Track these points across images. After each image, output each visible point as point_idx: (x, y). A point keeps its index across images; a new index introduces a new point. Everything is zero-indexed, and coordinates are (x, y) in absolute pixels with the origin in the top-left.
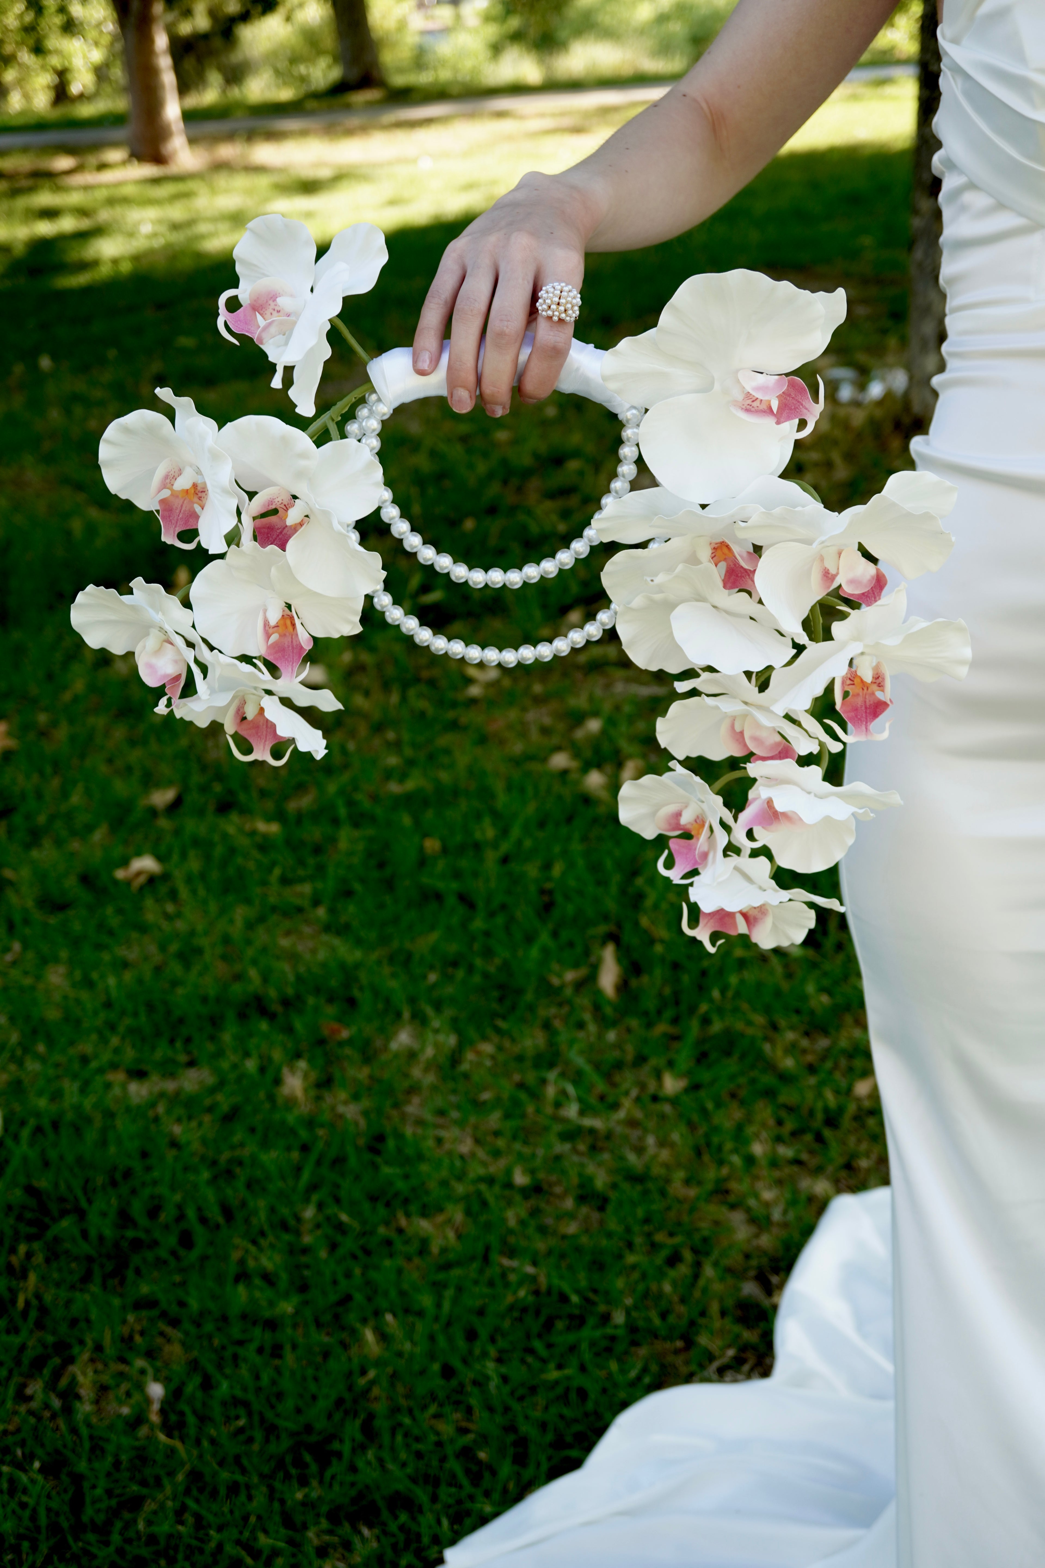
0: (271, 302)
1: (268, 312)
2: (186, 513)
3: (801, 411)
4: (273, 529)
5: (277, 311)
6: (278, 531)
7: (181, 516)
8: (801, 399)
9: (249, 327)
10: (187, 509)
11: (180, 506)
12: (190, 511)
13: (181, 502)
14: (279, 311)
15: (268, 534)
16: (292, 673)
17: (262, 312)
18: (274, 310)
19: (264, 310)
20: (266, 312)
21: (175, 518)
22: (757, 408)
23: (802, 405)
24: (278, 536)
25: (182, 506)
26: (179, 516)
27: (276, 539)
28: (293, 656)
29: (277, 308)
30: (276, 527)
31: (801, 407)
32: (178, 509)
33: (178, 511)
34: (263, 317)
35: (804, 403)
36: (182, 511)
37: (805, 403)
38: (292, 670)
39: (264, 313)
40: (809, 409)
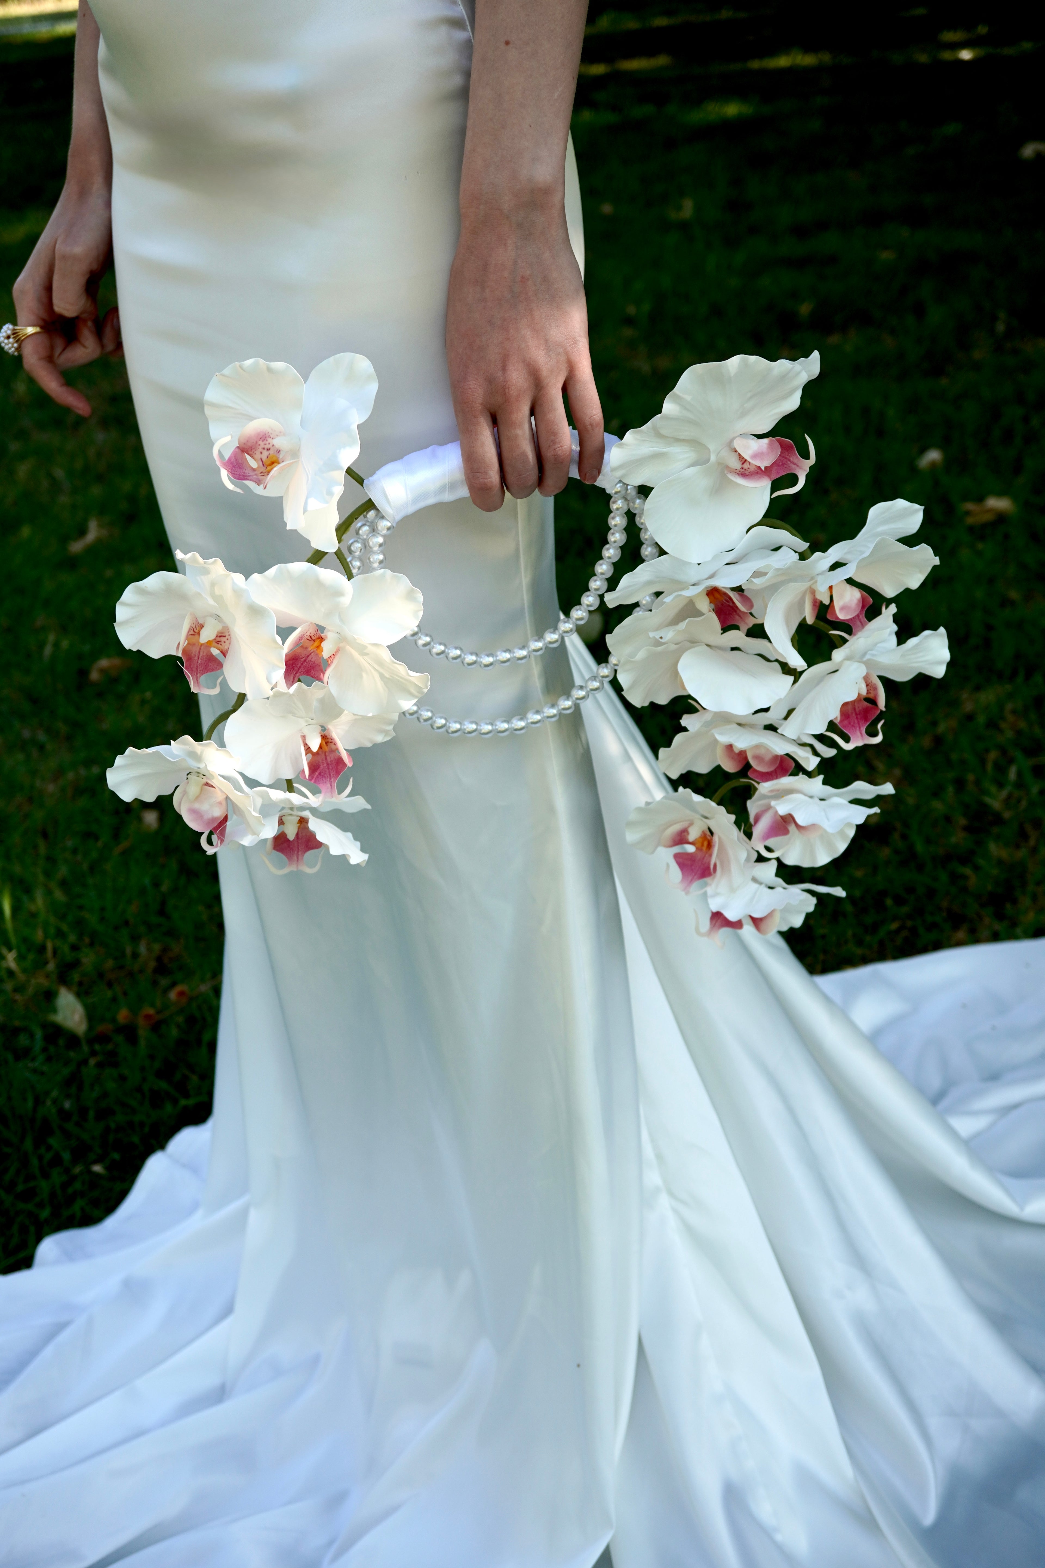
0: (261, 442)
1: (258, 453)
2: (204, 658)
3: (789, 467)
4: (297, 659)
5: (267, 449)
6: (302, 660)
7: (199, 662)
8: (788, 455)
9: (244, 471)
10: (205, 654)
11: (197, 652)
12: (207, 656)
13: (198, 650)
14: (269, 449)
15: (293, 664)
16: (331, 788)
17: (251, 453)
18: (264, 449)
19: (253, 450)
20: (256, 452)
21: (195, 666)
22: (749, 470)
23: (790, 460)
24: (302, 664)
25: (199, 652)
26: (198, 663)
27: (300, 667)
28: (329, 772)
29: (267, 446)
30: (301, 657)
31: (789, 462)
32: (197, 656)
33: (196, 658)
34: (252, 457)
35: (791, 459)
36: (200, 657)
37: (793, 459)
38: (331, 785)
39: (254, 454)
40: (798, 464)
